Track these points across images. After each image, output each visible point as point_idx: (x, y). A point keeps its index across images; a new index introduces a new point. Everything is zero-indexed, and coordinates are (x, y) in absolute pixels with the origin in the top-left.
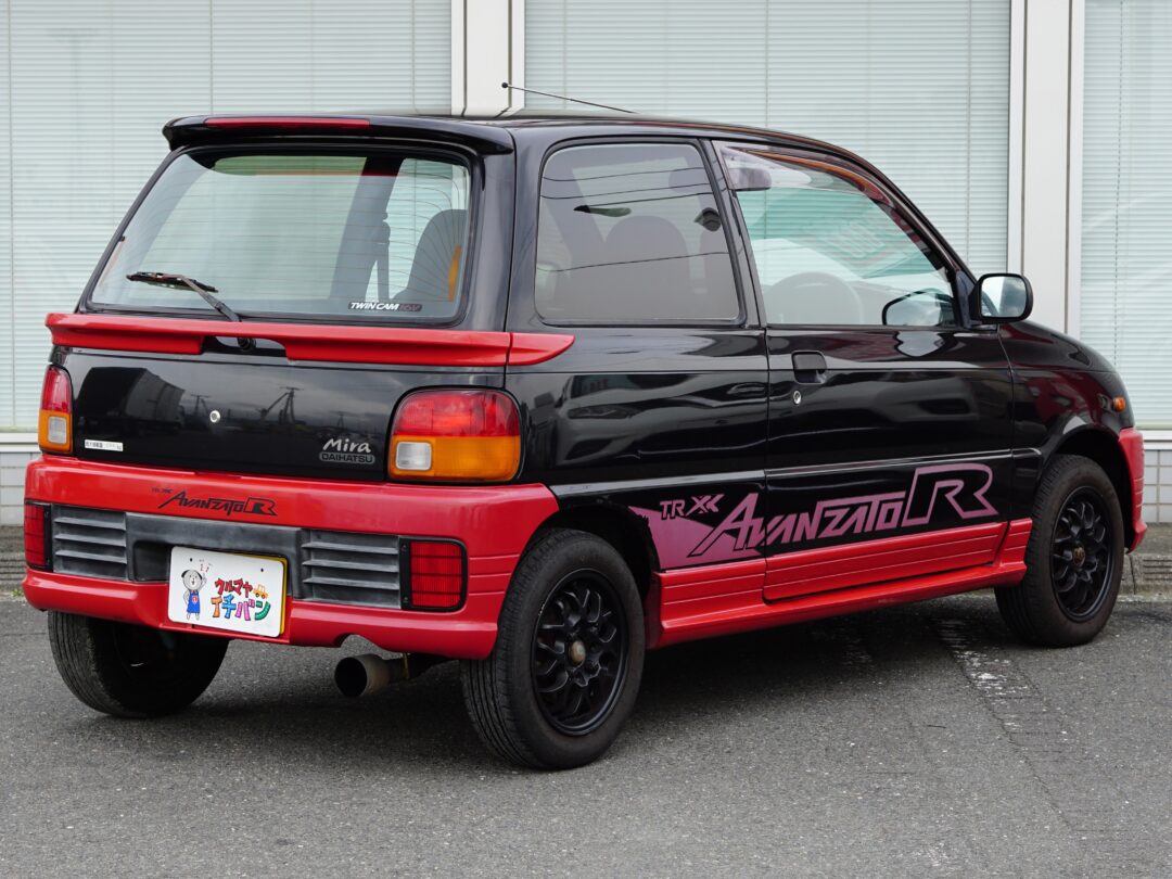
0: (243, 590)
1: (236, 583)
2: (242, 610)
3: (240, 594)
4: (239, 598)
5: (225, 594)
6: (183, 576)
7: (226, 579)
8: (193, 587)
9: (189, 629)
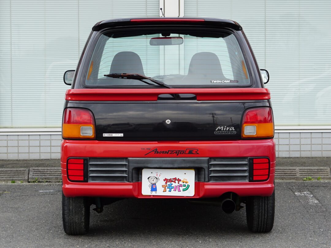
0: (177, 181)
1: (173, 179)
2: (177, 188)
3: (175, 183)
4: (174, 184)
5: (168, 183)
6: (148, 179)
7: (168, 178)
8: (153, 182)
9: (152, 197)
